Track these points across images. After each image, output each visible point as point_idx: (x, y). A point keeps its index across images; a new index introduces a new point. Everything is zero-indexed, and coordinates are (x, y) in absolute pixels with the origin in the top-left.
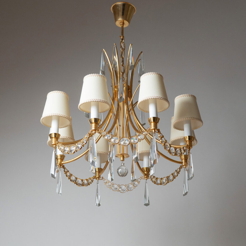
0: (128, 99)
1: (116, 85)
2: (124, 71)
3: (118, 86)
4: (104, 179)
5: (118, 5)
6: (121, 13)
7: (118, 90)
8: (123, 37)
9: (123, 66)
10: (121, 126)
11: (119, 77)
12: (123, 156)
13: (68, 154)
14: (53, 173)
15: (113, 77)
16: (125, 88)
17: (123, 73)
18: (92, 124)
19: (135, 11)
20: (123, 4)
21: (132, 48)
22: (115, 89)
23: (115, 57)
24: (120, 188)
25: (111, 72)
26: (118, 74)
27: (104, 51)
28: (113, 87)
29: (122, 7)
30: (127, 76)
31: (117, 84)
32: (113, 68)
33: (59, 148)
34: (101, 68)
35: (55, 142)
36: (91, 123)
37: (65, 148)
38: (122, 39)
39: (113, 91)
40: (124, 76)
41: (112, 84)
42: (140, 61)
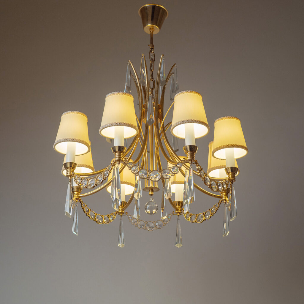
0: (158, 120)
1: (144, 103)
2: (154, 86)
3: (146, 105)
4: (128, 215)
5: (147, 8)
6: (150, 17)
7: (147, 110)
8: (153, 46)
9: (153, 80)
10: (149, 153)
11: (147, 94)
12: (151, 189)
13: (87, 188)
14: (68, 212)
15: (140, 94)
16: (154, 107)
17: (152, 89)
18: (116, 153)
19: (167, 15)
20: (152, 6)
21: (164, 59)
22: (143, 109)
23: (143, 70)
24: (148, 225)
25: (138, 88)
26: (147, 91)
27: (130, 63)
28: (141, 106)
29: (151, 10)
30: (157, 93)
31: (146, 102)
32: (140, 83)
33: (75, 180)
34: (126, 84)
35: (70, 173)
36: (115, 151)
37: (83, 181)
38: (152, 48)
39: (141, 111)
40: (153, 93)
41: (139, 102)
42: (172, 75)
